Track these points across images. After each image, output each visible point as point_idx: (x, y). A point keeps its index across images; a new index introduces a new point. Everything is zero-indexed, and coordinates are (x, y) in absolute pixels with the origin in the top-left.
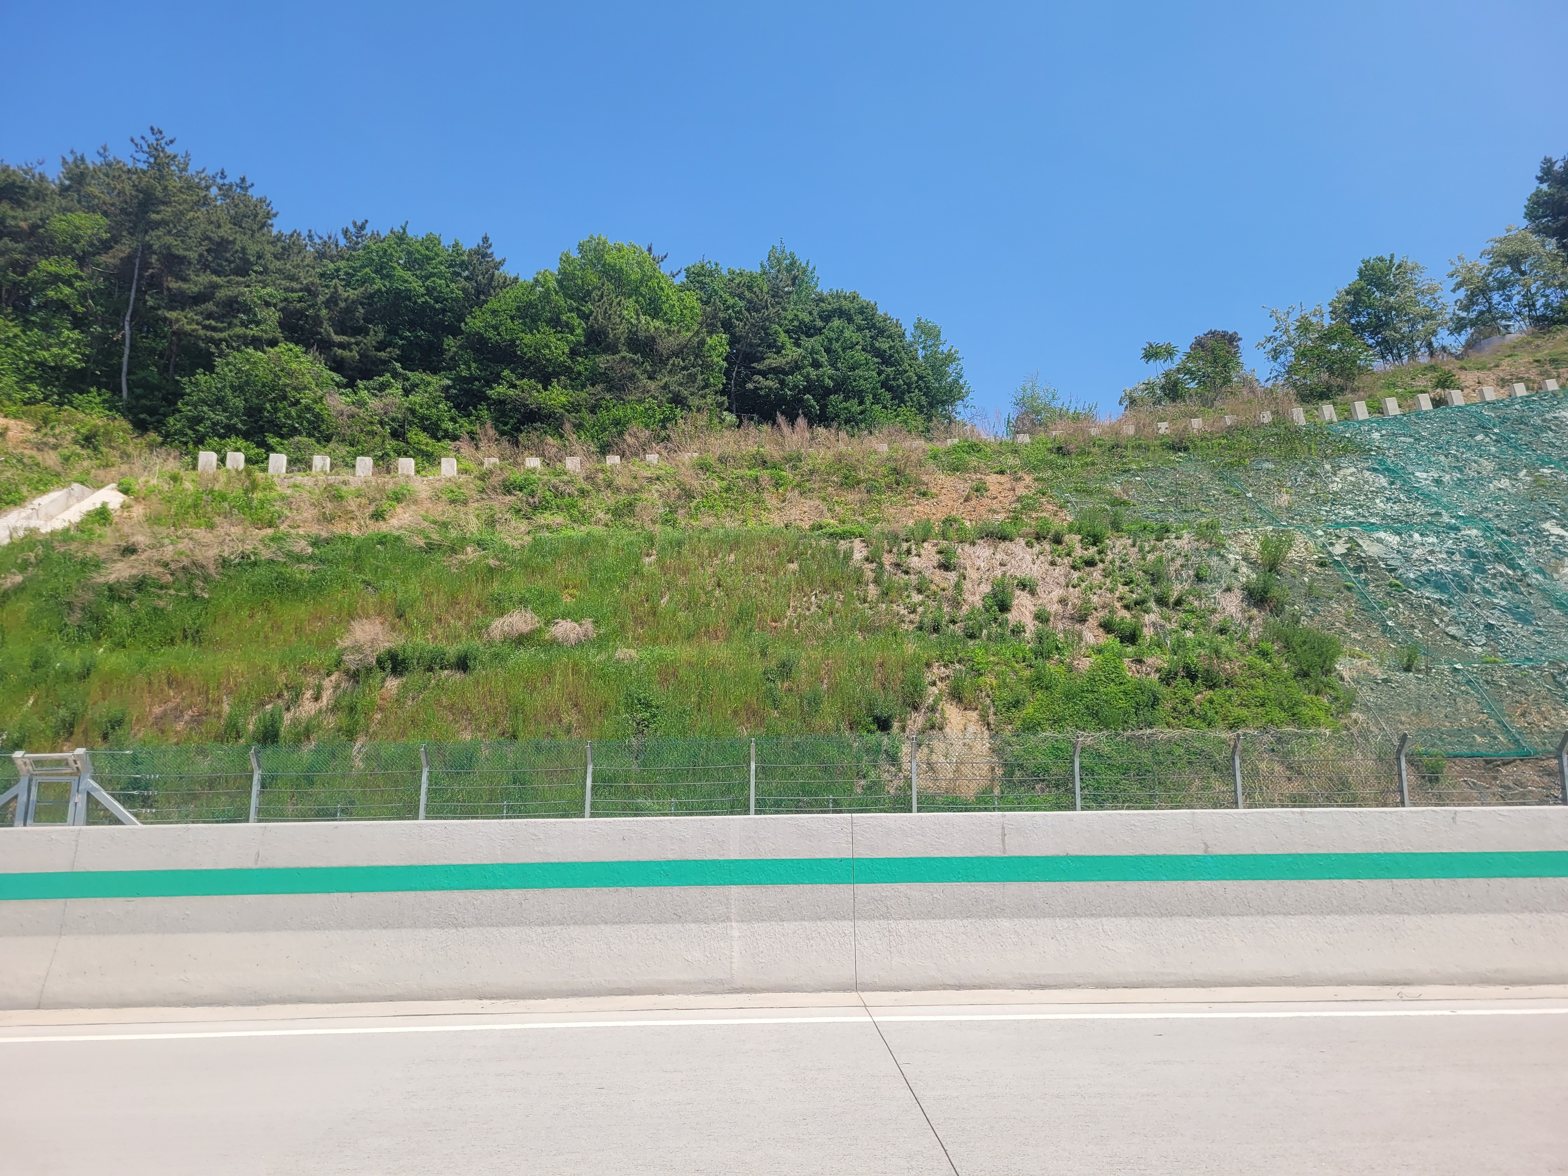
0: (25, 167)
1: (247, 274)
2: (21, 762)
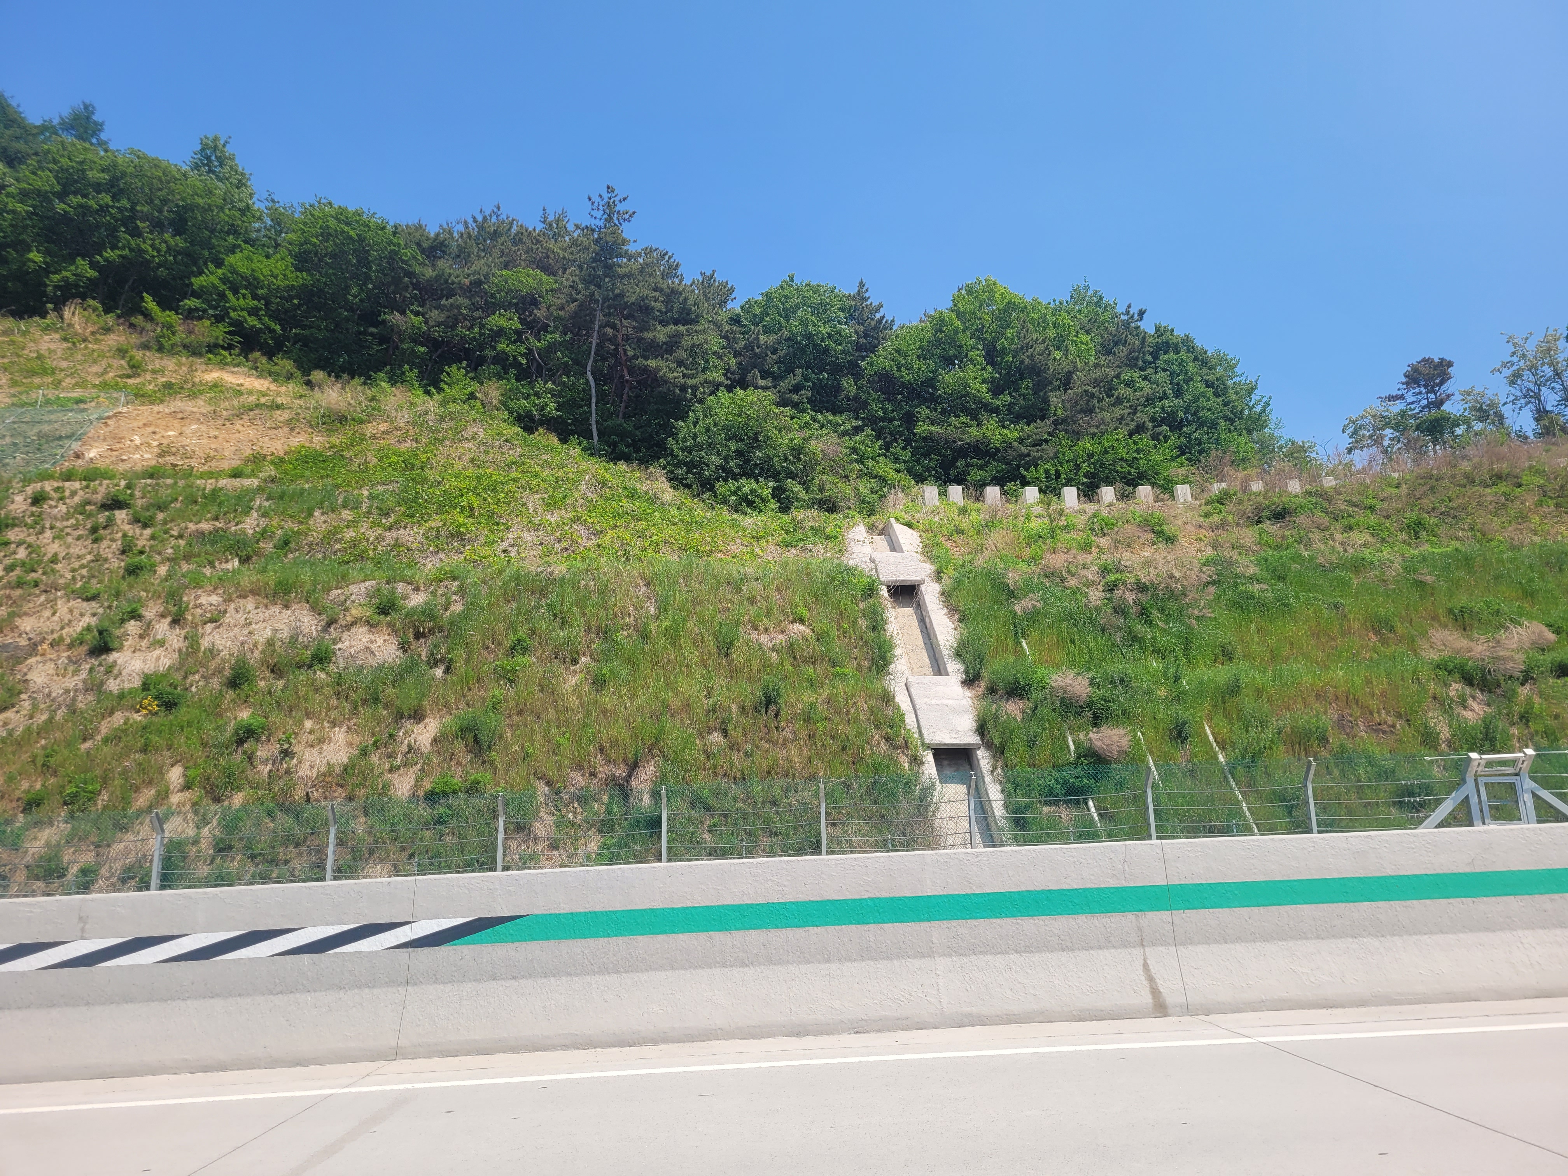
0: (445, 227)
1: (695, 322)
2: (1476, 763)
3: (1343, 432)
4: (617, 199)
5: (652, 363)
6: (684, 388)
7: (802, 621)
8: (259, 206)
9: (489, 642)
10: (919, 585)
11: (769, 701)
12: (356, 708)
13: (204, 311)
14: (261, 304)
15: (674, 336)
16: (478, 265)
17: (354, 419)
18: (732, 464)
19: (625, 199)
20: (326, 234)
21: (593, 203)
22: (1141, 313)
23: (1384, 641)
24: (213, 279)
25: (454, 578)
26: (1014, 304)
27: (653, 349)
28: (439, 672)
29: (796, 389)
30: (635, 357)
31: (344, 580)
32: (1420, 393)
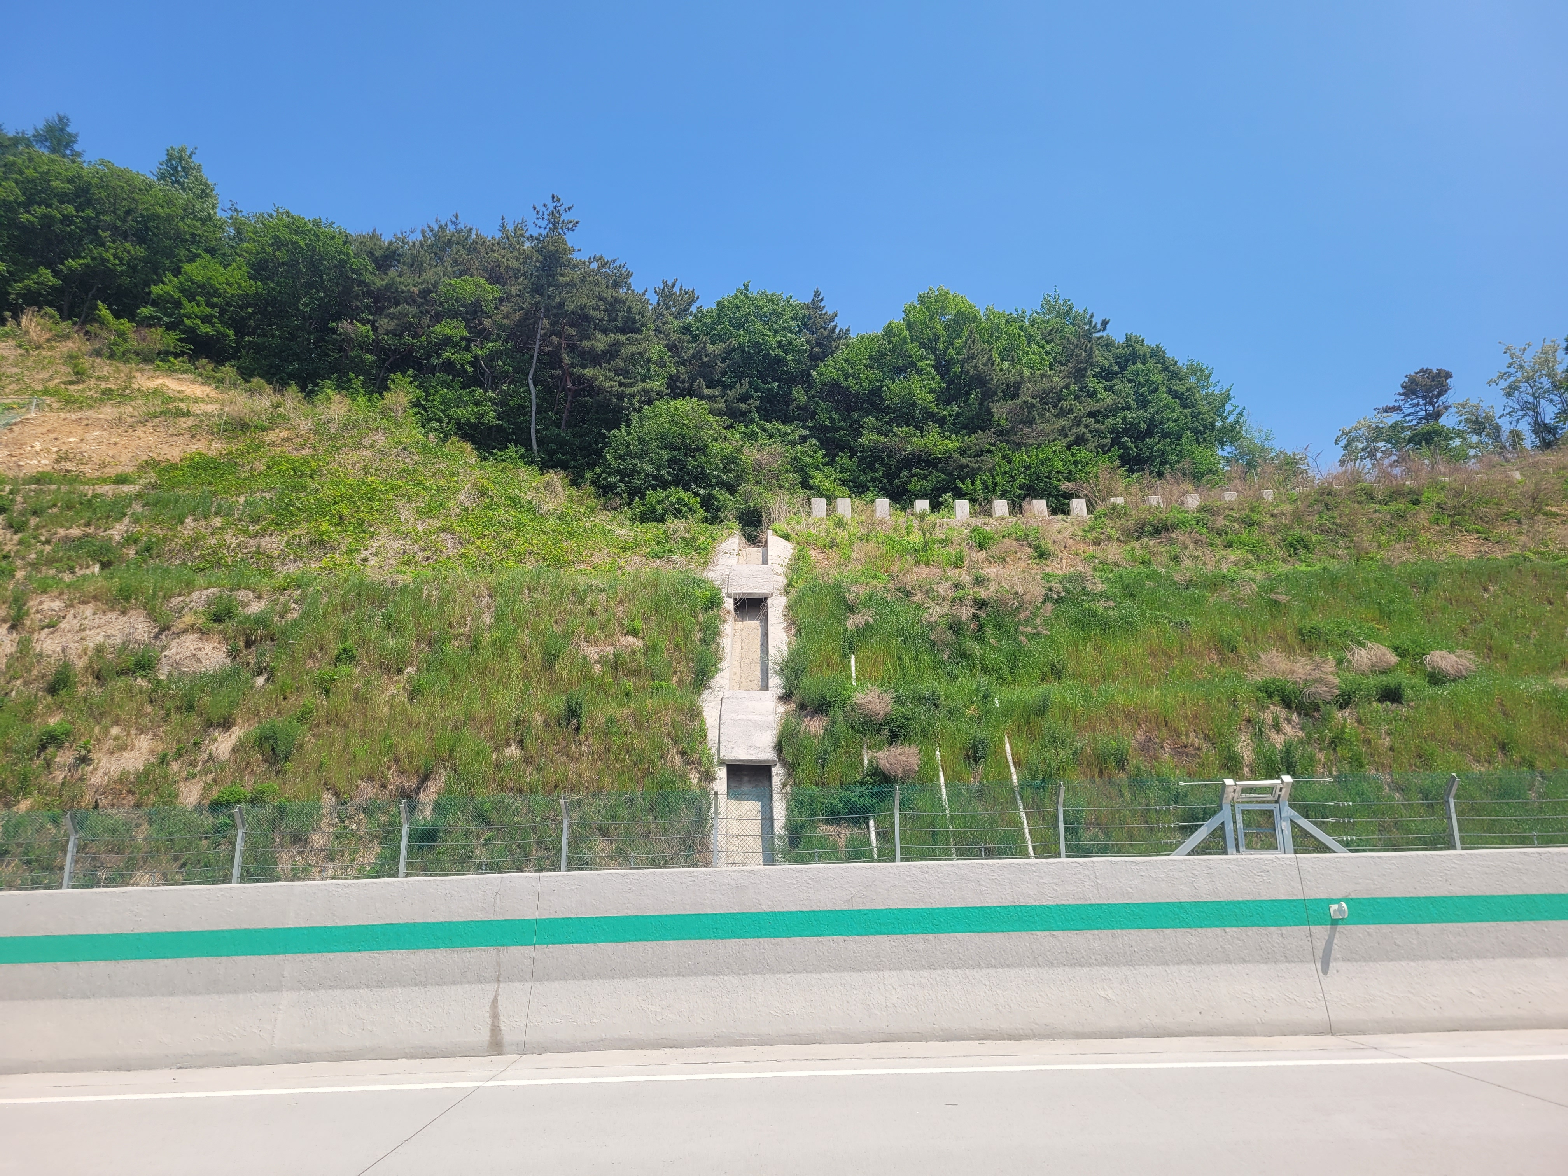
0: (400, 235)
1: (638, 331)
2: (1231, 790)
3: (1336, 443)
4: (562, 209)
5: (589, 372)
6: (621, 397)
7: (634, 633)
8: (220, 214)
9: (316, 650)
10: (766, 599)
11: (572, 713)
12: (168, 715)
13: (160, 319)
14: (215, 312)
15: (614, 345)
16: (429, 275)
17: (256, 427)
18: (663, 472)
19: (570, 209)
20: (278, 244)
21: (538, 212)
22: (1105, 323)
23: (1223, 660)
24: (168, 288)
25: (298, 587)
26: (964, 314)
27: (595, 358)
28: (261, 681)
29: (745, 398)
30: (573, 365)
31: (190, 587)
32: (1418, 404)
